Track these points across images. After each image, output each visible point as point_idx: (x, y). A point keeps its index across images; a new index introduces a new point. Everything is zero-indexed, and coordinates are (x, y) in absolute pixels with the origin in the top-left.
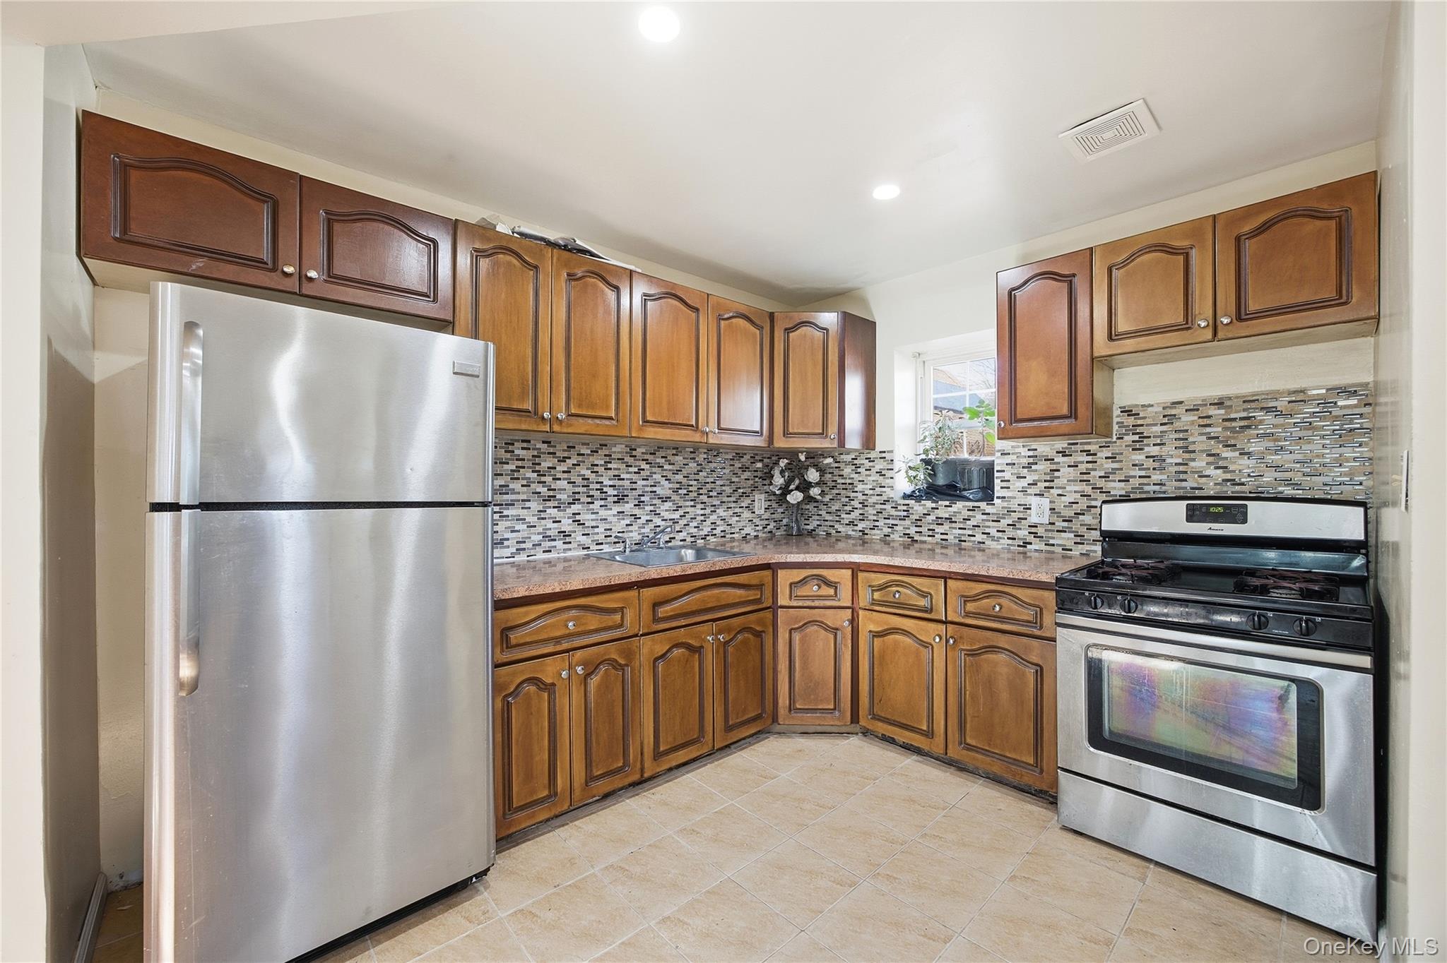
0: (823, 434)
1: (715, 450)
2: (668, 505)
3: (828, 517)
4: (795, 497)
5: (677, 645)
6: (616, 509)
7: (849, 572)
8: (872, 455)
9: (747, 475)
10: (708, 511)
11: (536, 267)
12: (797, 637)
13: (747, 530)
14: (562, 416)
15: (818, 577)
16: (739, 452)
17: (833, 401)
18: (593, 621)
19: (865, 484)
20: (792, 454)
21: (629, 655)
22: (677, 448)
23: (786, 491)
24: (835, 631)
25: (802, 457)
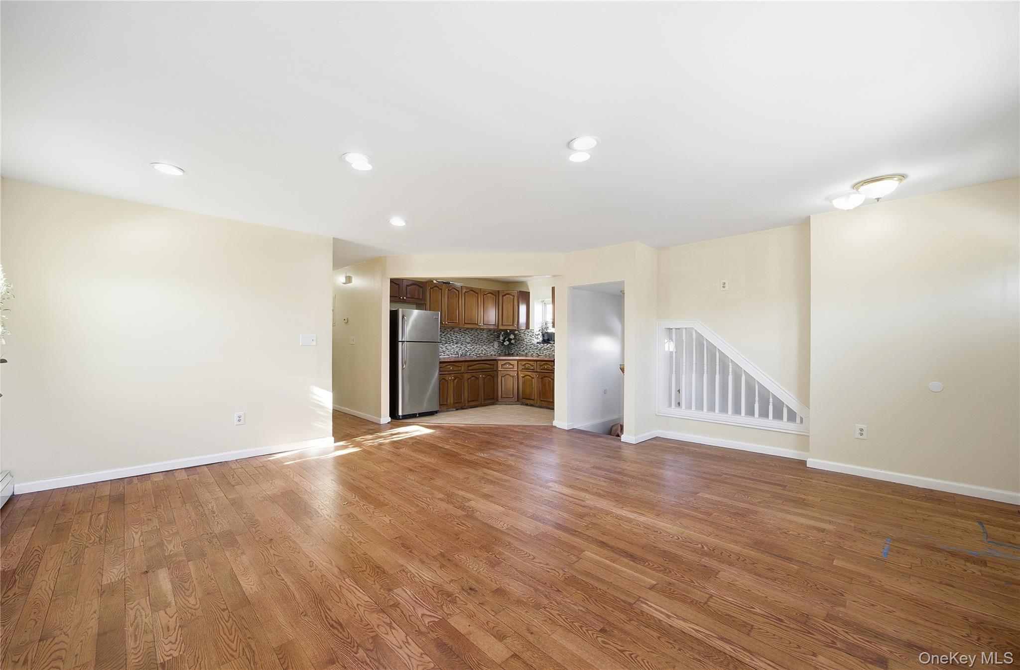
0: (513, 325)
1: (483, 330)
2: (469, 345)
3: (517, 349)
4: (507, 343)
5: (473, 376)
6: (456, 346)
7: (516, 362)
8: (529, 331)
9: (492, 336)
10: (480, 347)
11: (441, 289)
12: (503, 379)
13: (492, 353)
14: (447, 323)
15: (509, 363)
16: (490, 330)
17: (516, 315)
18: (456, 369)
19: (527, 338)
20: (506, 331)
21: (463, 377)
22: (472, 329)
23: (504, 341)
24: (513, 377)
25: (508, 331)
